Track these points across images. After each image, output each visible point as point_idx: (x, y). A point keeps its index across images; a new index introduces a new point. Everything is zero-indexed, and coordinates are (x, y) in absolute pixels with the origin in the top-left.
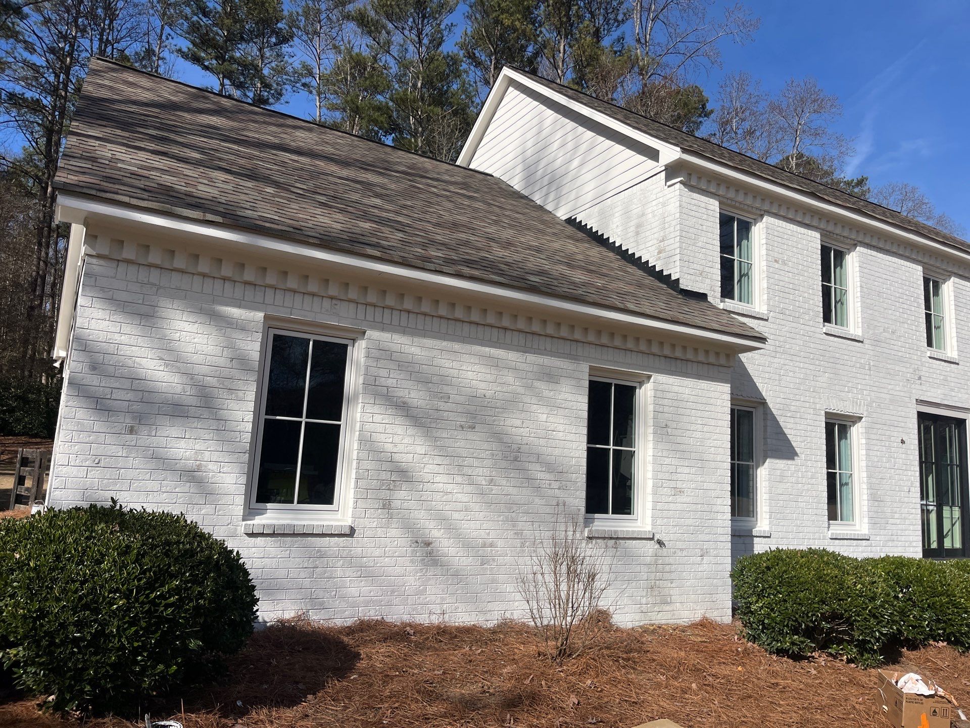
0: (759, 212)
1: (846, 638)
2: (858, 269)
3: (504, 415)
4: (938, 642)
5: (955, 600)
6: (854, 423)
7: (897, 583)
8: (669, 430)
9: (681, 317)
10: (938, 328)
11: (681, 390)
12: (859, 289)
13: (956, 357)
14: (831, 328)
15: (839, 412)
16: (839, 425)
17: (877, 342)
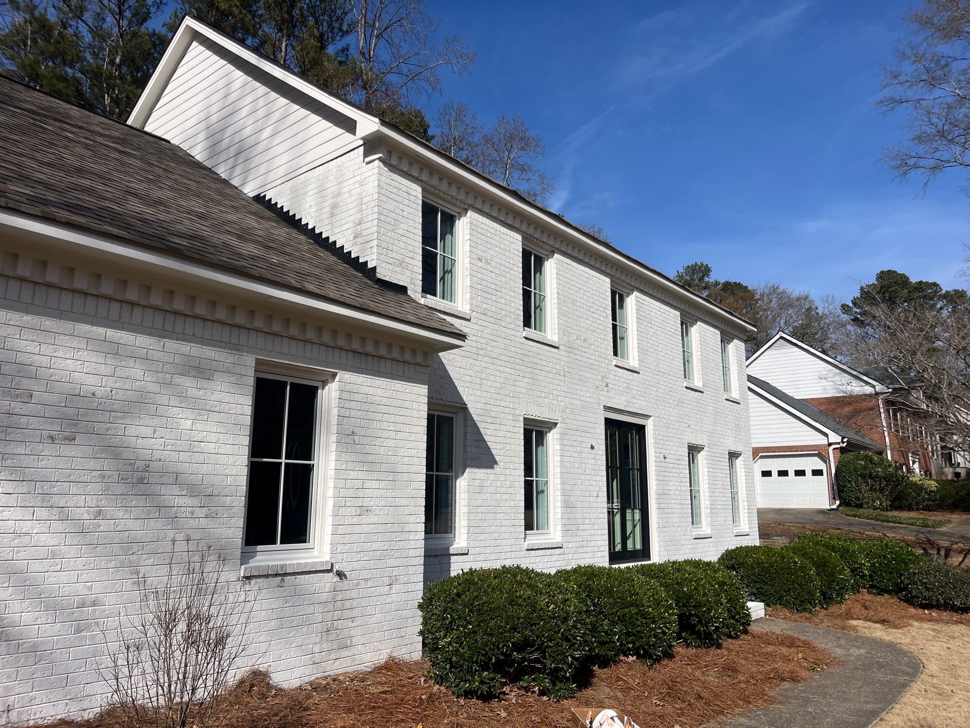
0: (462, 205)
1: (539, 666)
2: (555, 276)
3: (124, 421)
4: (628, 657)
5: (644, 610)
6: (550, 429)
7: (588, 596)
8: (356, 438)
9: (372, 306)
10: (622, 338)
11: (371, 391)
12: (556, 295)
13: (637, 366)
14: (530, 332)
15: (536, 418)
16: (536, 431)
17: (571, 348)
